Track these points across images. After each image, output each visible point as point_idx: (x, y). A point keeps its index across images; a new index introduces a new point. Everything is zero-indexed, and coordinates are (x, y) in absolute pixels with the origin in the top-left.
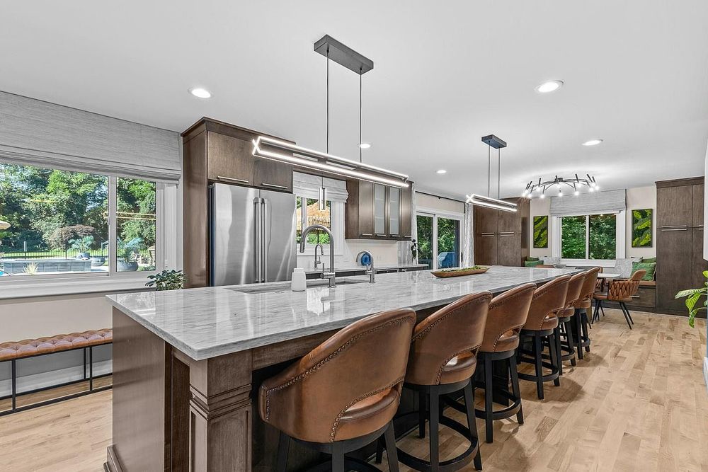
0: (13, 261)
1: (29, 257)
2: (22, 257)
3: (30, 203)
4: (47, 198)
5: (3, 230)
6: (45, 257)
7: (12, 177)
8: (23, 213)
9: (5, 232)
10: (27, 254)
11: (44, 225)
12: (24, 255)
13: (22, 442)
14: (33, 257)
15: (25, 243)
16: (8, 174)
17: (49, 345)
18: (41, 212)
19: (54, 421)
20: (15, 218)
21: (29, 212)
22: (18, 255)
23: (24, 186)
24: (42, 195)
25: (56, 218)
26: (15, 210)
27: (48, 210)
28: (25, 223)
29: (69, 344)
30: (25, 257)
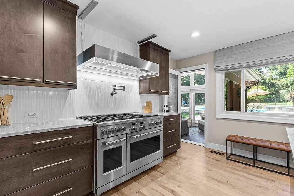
0: (270, 106)
1: (277, 105)
2: (275, 105)
3: (279, 83)
4: (286, 80)
5: (268, 95)
6: (283, 105)
7: (273, 74)
8: (276, 87)
9: (269, 95)
10: (277, 104)
11: (285, 92)
12: (275, 104)
13: (253, 181)
14: (279, 105)
15: (276, 99)
16: (271, 73)
17: (268, 144)
18: (283, 86)
19: (268, 179)
20: (273, 90)
21: (278, 86)
22: (273, 104)
23: (277, 77)
24: (284, 79)
25: (290, 88)
26: (273, 87)
27: (287, 85)
28: (277, 91)
29: (277, 147)
30: (276, 105)
